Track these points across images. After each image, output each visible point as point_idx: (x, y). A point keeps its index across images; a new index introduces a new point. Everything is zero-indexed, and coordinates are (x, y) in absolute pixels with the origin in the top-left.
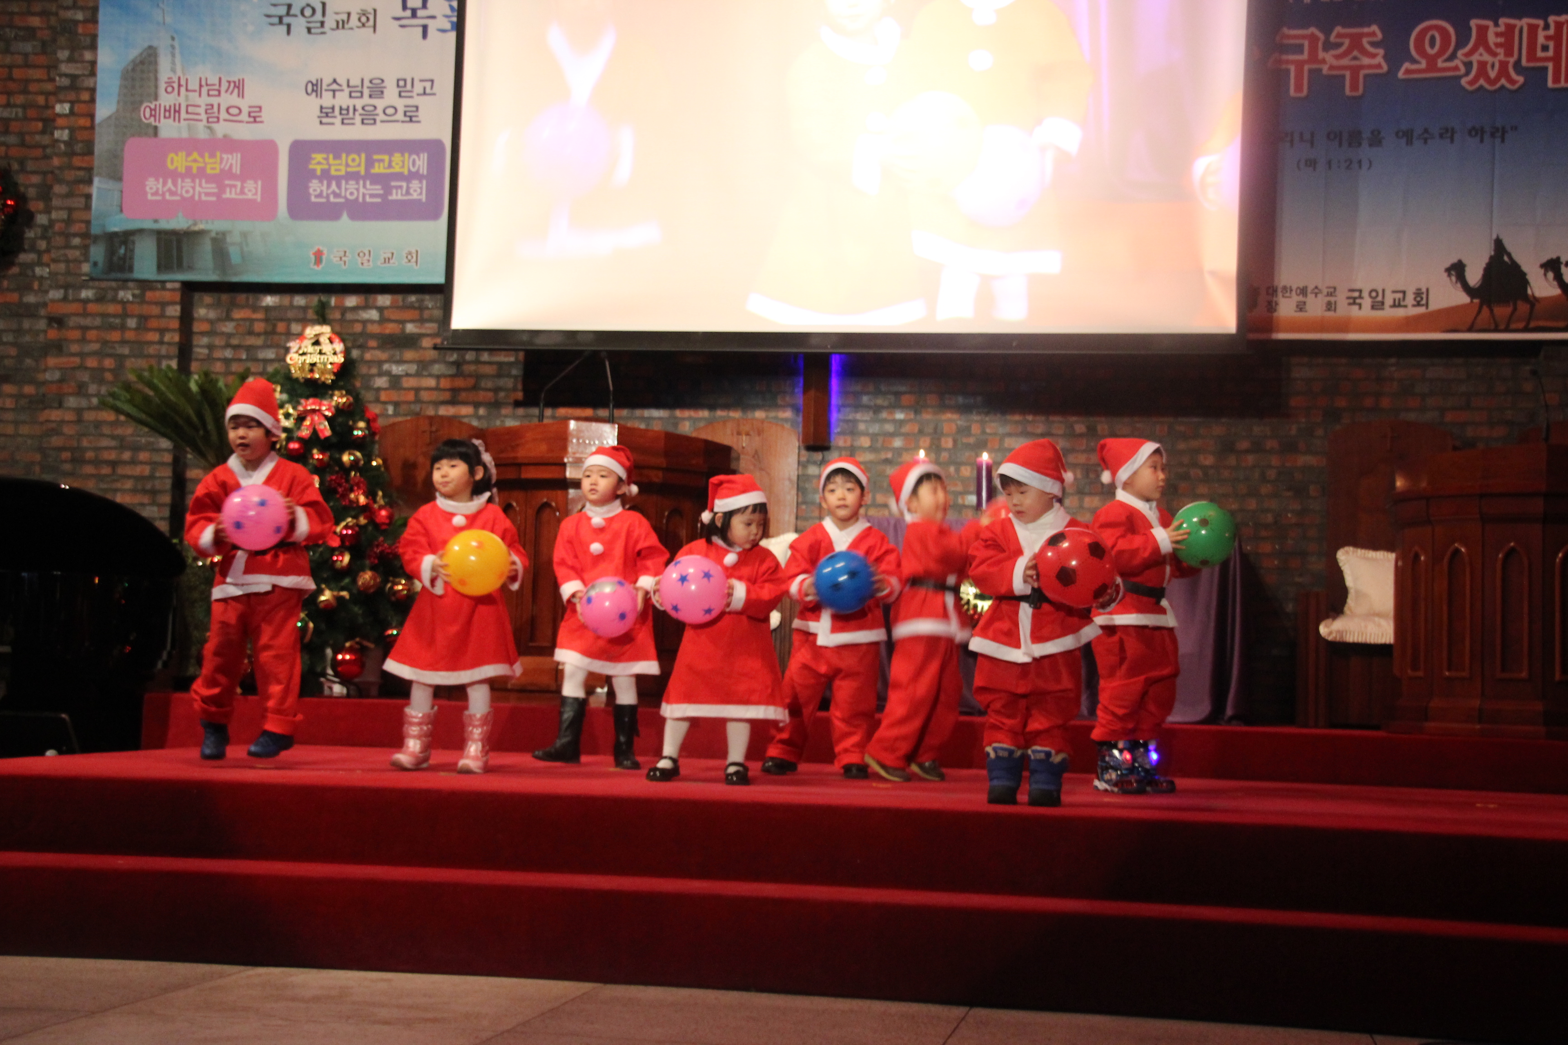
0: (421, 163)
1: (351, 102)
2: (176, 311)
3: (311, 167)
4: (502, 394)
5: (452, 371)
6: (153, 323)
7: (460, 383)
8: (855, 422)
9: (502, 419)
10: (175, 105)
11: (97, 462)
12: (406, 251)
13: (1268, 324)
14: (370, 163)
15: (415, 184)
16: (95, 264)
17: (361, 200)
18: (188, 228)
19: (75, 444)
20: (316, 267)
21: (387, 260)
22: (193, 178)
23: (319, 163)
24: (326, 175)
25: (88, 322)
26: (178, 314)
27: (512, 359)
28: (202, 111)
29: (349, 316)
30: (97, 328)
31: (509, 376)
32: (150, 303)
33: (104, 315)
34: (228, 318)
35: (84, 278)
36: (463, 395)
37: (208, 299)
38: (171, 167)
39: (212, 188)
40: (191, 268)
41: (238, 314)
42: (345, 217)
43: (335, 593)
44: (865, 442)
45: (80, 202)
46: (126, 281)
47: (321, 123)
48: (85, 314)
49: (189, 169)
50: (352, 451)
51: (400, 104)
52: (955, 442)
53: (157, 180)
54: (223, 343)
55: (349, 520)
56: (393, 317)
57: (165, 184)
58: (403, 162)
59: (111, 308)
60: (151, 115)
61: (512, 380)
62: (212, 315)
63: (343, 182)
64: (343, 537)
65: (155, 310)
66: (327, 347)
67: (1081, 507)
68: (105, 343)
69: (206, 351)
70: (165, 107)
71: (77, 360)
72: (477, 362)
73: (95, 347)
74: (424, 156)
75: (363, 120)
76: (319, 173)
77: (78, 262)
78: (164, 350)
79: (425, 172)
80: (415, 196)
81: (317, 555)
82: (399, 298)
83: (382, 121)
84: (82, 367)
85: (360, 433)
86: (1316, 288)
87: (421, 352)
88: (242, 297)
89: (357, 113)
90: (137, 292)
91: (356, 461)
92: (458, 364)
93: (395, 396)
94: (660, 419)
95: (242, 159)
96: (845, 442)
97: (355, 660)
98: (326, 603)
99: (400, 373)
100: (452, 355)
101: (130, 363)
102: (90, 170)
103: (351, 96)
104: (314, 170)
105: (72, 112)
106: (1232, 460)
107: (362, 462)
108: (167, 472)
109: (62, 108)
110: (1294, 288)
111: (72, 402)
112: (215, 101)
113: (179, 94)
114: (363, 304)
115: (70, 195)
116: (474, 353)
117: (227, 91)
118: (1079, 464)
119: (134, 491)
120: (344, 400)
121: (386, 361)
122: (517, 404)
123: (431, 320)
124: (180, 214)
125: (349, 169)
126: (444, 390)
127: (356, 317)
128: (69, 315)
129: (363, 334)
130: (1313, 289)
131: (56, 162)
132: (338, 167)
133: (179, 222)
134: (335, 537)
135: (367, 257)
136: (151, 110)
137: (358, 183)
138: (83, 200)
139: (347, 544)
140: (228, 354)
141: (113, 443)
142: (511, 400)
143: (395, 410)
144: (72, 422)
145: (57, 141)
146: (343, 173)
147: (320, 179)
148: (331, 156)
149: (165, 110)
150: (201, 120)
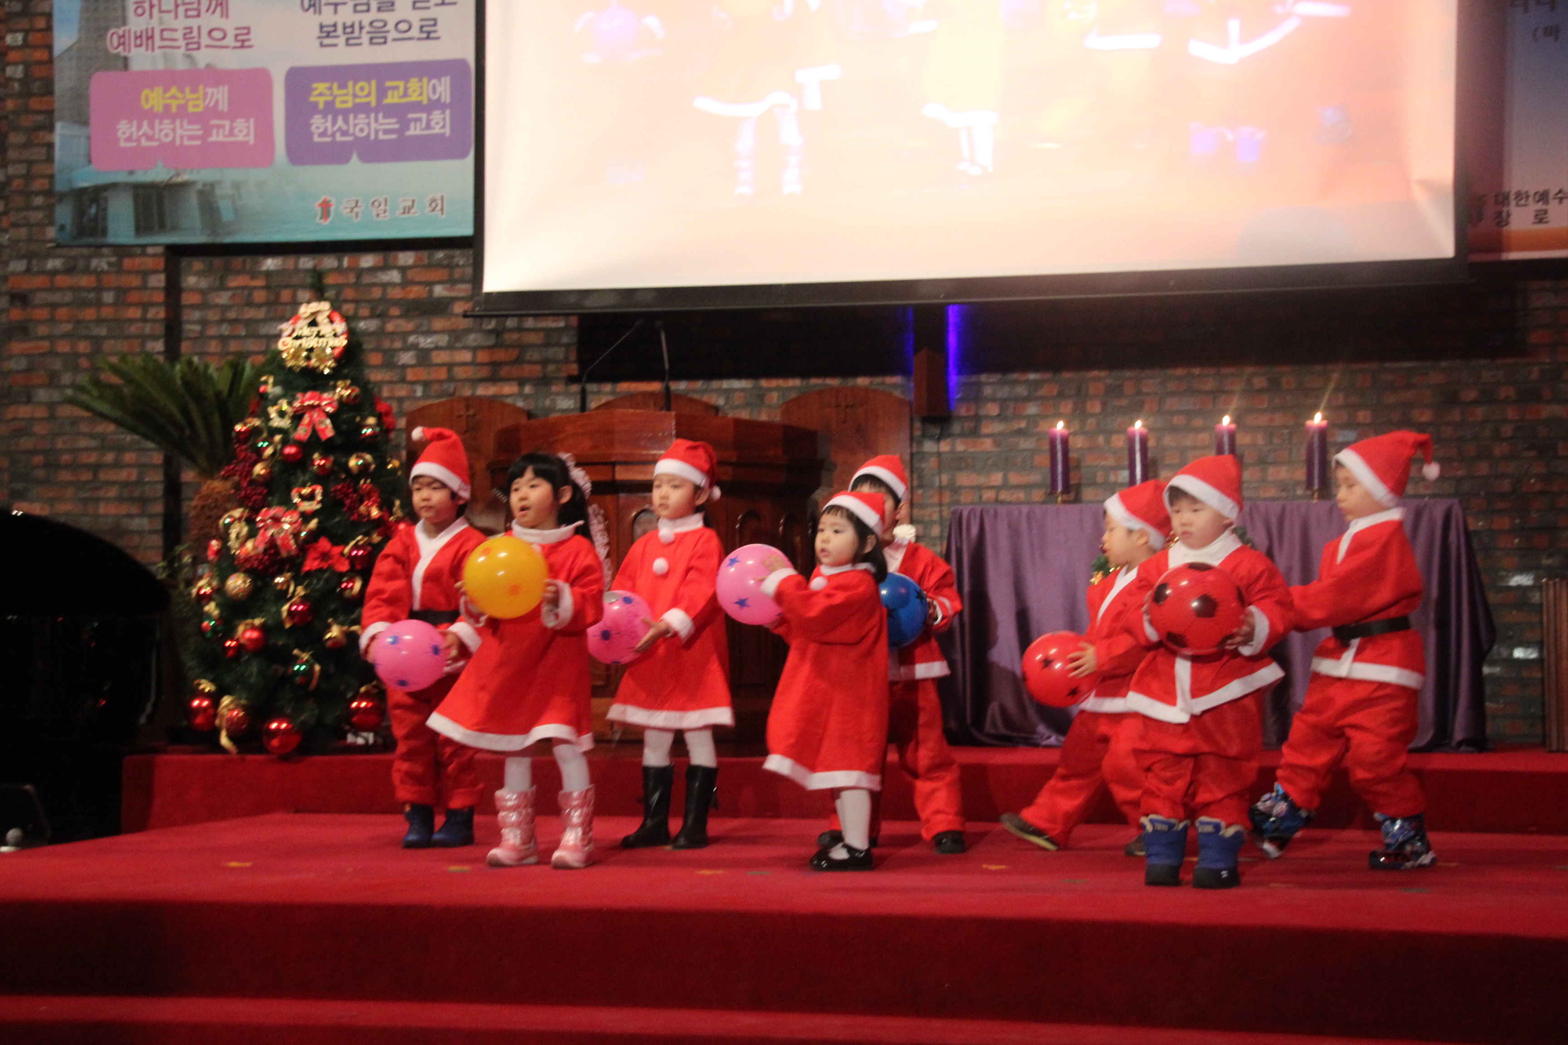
0: (443, 89)
1: (357, 18)
2: (160, 281)
3: (313, 99)
4: (551, 368)
5: (491, 341)
6: (134, 297)
7: (501, 355)
8: (979, 385)
9: (552, 397)
10: (147, 30)
11: (74, 467)
12: (430, 197)
13: (1498, 243)
14: (382, 92)
15: (437, 115)
16: (62, 228)
17: (372, 137)
18: (171, 178)
19: (48, 446)
20: (322, 221)
21: (407, 210)
22: (173, 118)
23: (321, 94)
24: (330, 109)
25: (56, 297)
26: (162, 284)
27: (562, 324)
28: (179, 35)
29: (367, 279)
30: (67, 305)
31: (558, 345)
32: (129, 272)
33: (75, 289)
34: (223, 287)
35: (50, 245)
36: (504, 371)
37: (198, 264)
38: (147, 107)
39: (196, 130)
40: (175, 228)
41: (234, 282)
42: (355, 158)
43: (345, 628)
44: (992, 409)
45: (39, 153)
46: (101, 246)
47: (322, 45)
48: (52, 289)
49: (167, 107)
50: (360, 454)
51: (415, 17)
52: (1104, 404)
53: (130, 122)
54: (217, 318)
55: (360, 538)
56: (417, 279)
57: (139, 128)
58: (421, 87)
59: (85, 281)
60: (119, 45)
61: (563, 349)
62: (204, 284)
63: (351, 117)
64: (352, 560)
65: (135, 281)
66: (326, 328)
67: (1263, 480)
68: (78, 322)
69: (197, 328)
70: (135, 33)
71: (45, 345)
72: (520, 329)
73: (67, 327)
74: (446, 81)
75: (371, 39)
76: (321, 106)
77: (41, 225)
78: (148, 329)
79: (448, 100)
80: (437, 130)
81: (322, 583)
82: (425, 254)
83: (394, 40)
84: (52, 353)
85: (369, 431)
86: (1560, 191)
87: (453, 320)
88: (237, 261)
89: (364, 31)
90: (113, 259)
91: (365, 466)
92: (497, 333)
93: (423, 374)
94: (742, 390)
95: (230, 91)
96: (968, 410)
97: (372, 707)
98: (334, 640)
99: (427, 346)
100: (489, 323)
101: (108, 346)
102: (50, 113)
103: (355, 11)
104: (316, 104)
105: (26, 45)
106: (1456, 415)
107: (373, 467)
108: (157, 476)
109: (14, 39)
110: (1532, 193)
111: (42, 395)
112: (194, 23)
113: (151, 16)
114: (381, 264)
115: (27, 145)
116: (516, 320)
117: (208, 10)
118: (1259, 427)
119: (120, 500)
120: (349, 392)
121: (411, 333)
122: (572, 379)
123: (462, 281)
124: (160, 164)
125: (358, 100)
126: (482, 364)
127: (374, 280)
128: (34, 291)
129: (383, 300)
130: (1557, 194)
131: (10, 104)
132: (344, 99)
133: (158, 174)
134: (342, 559)
135: (382, 207)
136: (120, 37)
137: (368, 117)
138: (44, 150)
139: (358, 567)
140: (225, 330)
141: (93, 443)
142: (564, 374)
143: (424, 392)
144: (42, 419)
145: (10, 79)
146: (350, 105)
147: (324, 114)
148: (335, 85)
149: (136, 38)
150: (179, 47)
